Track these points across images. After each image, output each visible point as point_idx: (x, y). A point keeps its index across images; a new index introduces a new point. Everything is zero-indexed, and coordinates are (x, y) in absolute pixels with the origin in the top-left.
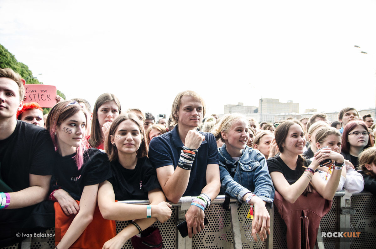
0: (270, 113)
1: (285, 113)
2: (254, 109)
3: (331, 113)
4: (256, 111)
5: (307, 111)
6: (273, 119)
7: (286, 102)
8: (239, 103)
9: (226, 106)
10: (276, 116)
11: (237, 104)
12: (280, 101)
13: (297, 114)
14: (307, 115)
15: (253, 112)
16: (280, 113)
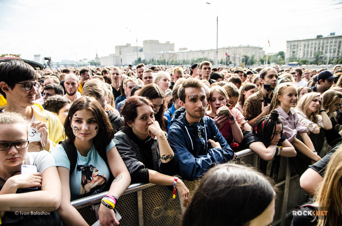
0: (152, 52)
1: (164, 52)
2: (140, 49)
3: (197, 51)
4: (141, 50)
5: (180, 49)
6: (155, 56)
7: (165, 43)
8: (127, 44)
9: (117, 46)
10: (157, 54)
11: (125, 45)
12: (160, 42)
13: (173, 52)
14: (180, 53)
15: (139, 51)
16: (160, 52)
